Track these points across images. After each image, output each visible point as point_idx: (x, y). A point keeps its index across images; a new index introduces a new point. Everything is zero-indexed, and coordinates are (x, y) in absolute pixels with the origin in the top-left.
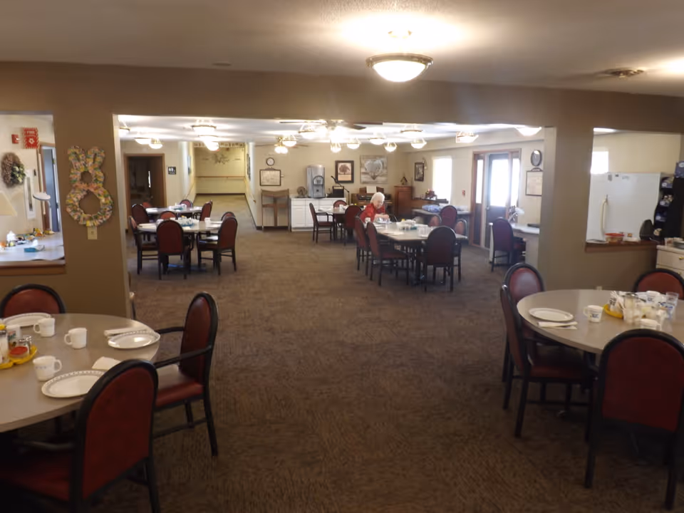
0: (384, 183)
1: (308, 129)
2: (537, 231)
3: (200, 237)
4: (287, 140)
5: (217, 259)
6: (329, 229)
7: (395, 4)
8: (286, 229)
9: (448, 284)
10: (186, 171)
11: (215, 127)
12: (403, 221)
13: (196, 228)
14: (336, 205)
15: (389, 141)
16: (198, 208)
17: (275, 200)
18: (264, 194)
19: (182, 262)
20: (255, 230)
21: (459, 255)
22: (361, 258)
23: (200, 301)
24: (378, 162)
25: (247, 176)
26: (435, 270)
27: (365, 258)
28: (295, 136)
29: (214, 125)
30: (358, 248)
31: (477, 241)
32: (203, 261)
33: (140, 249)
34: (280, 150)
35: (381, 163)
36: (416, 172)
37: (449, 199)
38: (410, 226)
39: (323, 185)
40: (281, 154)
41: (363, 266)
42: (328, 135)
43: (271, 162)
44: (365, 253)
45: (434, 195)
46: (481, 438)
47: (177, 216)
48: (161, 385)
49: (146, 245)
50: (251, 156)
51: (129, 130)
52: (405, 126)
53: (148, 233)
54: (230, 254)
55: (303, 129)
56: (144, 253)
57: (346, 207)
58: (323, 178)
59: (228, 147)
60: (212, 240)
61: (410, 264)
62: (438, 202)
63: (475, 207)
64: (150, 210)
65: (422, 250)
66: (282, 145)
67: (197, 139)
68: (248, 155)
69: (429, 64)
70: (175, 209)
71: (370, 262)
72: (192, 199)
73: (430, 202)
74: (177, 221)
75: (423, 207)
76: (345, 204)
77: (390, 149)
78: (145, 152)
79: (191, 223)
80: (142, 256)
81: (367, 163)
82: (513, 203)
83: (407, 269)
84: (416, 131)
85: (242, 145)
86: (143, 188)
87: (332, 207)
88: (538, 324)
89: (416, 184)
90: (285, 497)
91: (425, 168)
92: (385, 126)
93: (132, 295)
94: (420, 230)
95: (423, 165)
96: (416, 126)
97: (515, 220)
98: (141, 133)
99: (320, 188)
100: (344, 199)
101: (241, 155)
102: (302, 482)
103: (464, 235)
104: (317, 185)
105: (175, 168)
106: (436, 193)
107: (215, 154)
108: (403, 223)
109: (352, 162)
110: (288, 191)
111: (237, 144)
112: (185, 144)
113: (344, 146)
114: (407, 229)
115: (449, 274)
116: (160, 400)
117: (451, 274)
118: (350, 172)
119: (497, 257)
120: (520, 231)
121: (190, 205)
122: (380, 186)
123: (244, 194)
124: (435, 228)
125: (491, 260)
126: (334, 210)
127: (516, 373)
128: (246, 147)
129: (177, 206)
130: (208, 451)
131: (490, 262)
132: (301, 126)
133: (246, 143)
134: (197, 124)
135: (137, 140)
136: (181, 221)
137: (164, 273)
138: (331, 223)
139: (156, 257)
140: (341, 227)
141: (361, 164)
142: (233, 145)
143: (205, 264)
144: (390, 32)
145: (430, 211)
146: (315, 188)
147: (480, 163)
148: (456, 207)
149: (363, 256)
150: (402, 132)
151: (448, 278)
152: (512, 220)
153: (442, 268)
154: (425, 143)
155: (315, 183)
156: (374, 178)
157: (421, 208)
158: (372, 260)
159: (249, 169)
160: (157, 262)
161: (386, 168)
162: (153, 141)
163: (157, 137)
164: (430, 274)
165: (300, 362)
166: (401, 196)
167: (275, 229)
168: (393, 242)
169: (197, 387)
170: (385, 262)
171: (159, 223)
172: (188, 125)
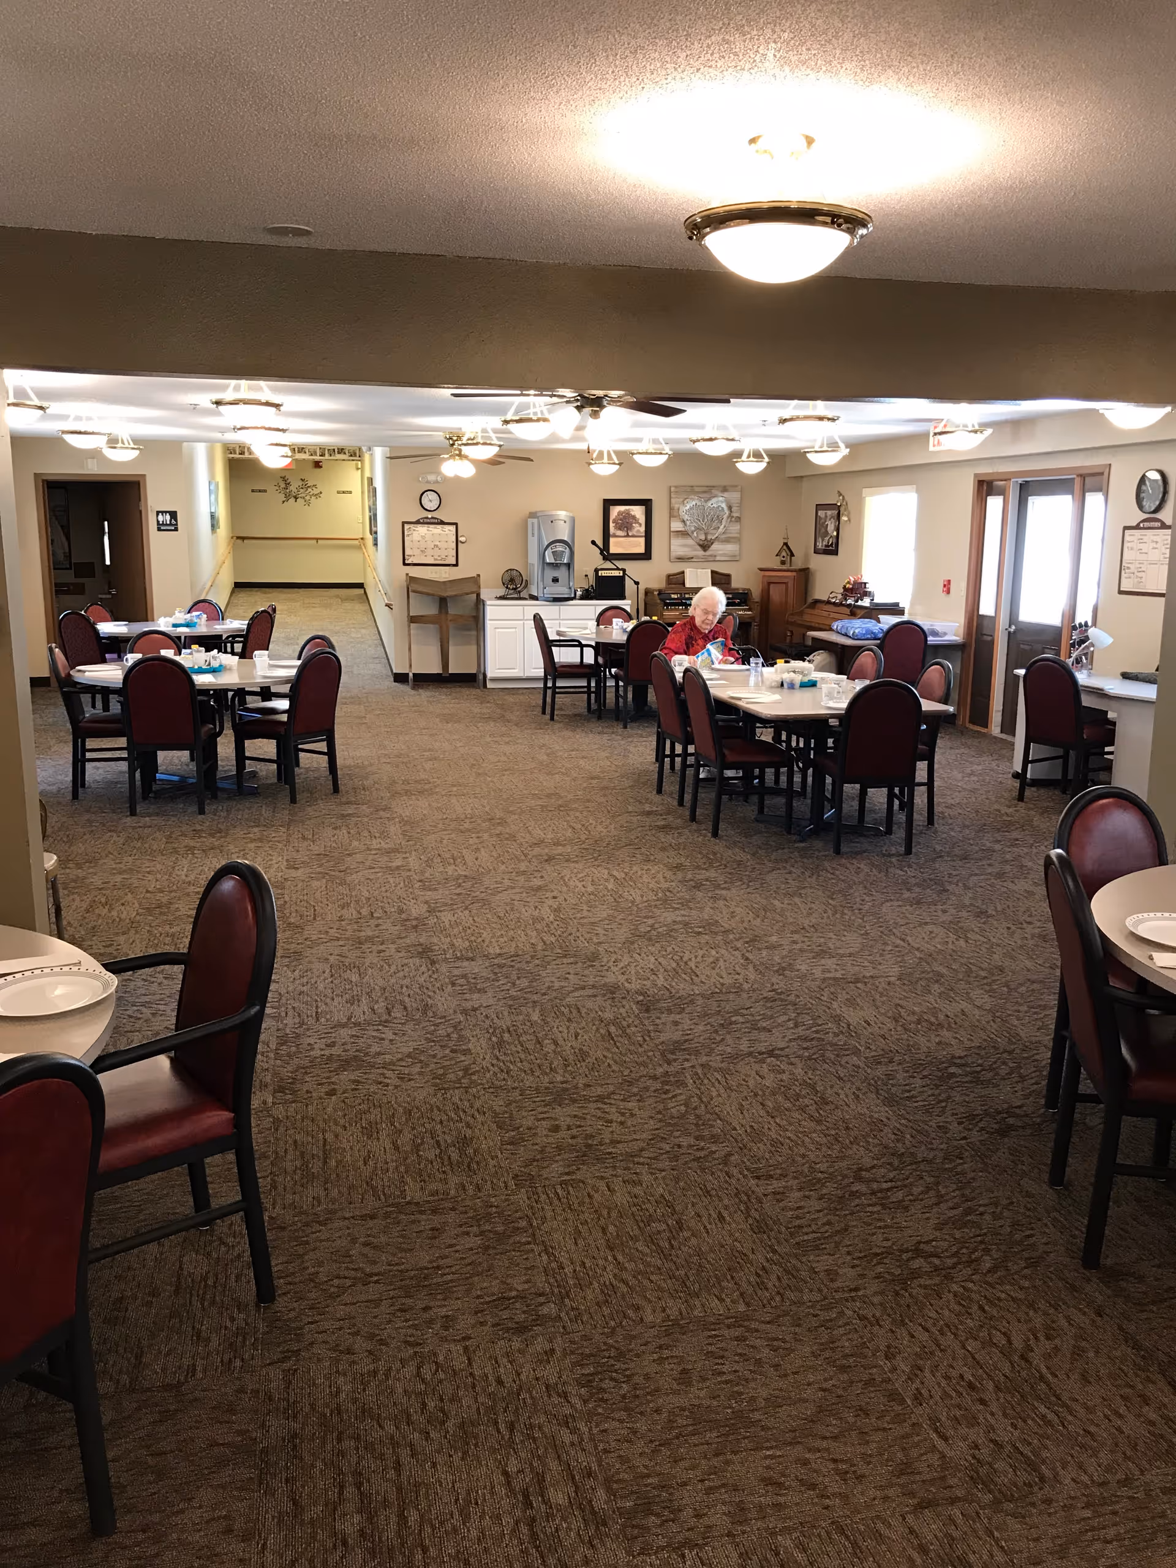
0: (733, 559)
1: (530, 413)
2: (1149, 692)
3: (243, 702)
4: (472, 442)
5: (287, 760)
6: (583, 683)
7: (770, 55)
8: (472, 680)
9: (899, 834)
10: (205, 522)
11: (277, 406)
12: (780, 663)
13: (230, 679)
14: (603, 619)
15: (747, 445)
16: (237, 624)
17: (443, 602)
18: (413, 586)
19: (193, 766)
20: (390, 682)
21: (930, 758)
22: (667, 760)
23: (228, 885)
24: (719, 502)
25: (369, 538)
26: (863, 794)
27: (678, 760)
28: (495, 431)
29: (275, 399)
30: (658, 734)
31: (981, 716)
32: (250, 766)
33: (81, 732)
34: (453, 468)
35: (724, 505)
36: (820, 528)
37: (905, 604)
38: (798, 679)
39: (568, 566)
40: (457, 479)
41: (671, 785)
42: (580, 428)
43: (430, 501)
44: (679, 749)
45: (867, 594)
46: (987, 1264)
47: (181, 643)
48: (114, 1115)
49: (94, 720)
50: (379, 484)
51: (41, 408)
52: (791, 407)
53: (103, 691)
54: (322, 746)
55: (516, 412)
56: (90, 743)
57: (630, 625)
58: (570, 546)
59: (317, 458)
60: (274, 711)
61: (797, 778)
62: (876, 611)
63: (978, 626)
64: (107, 628)
65: (830, 742)
66: (460, 455)
67: (231, 437)
68: (371, 481)
69: (862, 231)
70: (175, 626)
71: (690, 772)
72: (220, 598)
73: (854, 612)
74: (177, 658)
75: (836, 625)
76: (628, 617)
77: (750, 468)
78: (92, 469)
79: (215, 664)
80: (85, 750)
81: (687, 507)
82: (1083, 615)
83: (789, 793)
84: (821, 419)
85: (355, 454)
86: (89, 568)
87: (593, 624)
88: (1151, 958)
89: (819, 564)
90: (450, 1425)
91: (844, 518)
92: (736, 405)
93: (51, 861)
94: (824, 688)
95: (838, 511)
96: (820, 407)
97: (1086, 659)
98: (78, 418)
99: (561, 573)
100: (626, 604)
101: (352, 478)
102: (500, 1382)
103: (946, 703)
104: (555, 566)
105: (173, 515)
106: (870, 588)
107: (283, 478)
108: (782, 670)
109: (647, 503)
110: (476, 580)
111: (341, 451)
112: (201, 449)
113: (625, 459)
114: (792, 686)
115: (902, 807)
116: (109, 1156)
117: (908, 806)
118: (643, 529)
119: (1032, 762)
120: (1099, 693)
121: (216, 614)
122: (722, 569)
123: (360, 586)
124: (867, 682)
125: (1018, 768)
126: (598, 632)
127: (1086, 1086)
128: (367, 457)
129: (180, 617)
130: (248, 1290)
131: (1016, 776)
132: (512, 404)
133: (364, 449)
134: (229, 396)
135: (68, 438)
136: (191, 658)
137: (145, 797)
138: (589, 666)
139: (125, 754)
140: (616, 678)
141: (671, 509)
142: (332, 452)
143: (254, 774)
144: (753, 141)
145: (854, 637)
146: (550, 574)
147: (994, 504)
148: (925, 623)
149: (673, 755)
150: (783, 421)
151: (901, 817)
152: (1078, 661)
153: (885, 790)
154: (844, 451)
155: (549, 559)
156: (705, 546)
157: (830, 629)
158: (697, 766)
159: (373, 519)
160: (124, 766)
161: (738, 519)
162: (113, 442)
163: (125, 432)
164: (850, 806)
165: (501, 1043)
166: (776, 594)
167: (443, 680)
168: (752, 719)
169: (217, 1119)
170: (729, 773)
171: (130, 663)
172: (204, 400)
